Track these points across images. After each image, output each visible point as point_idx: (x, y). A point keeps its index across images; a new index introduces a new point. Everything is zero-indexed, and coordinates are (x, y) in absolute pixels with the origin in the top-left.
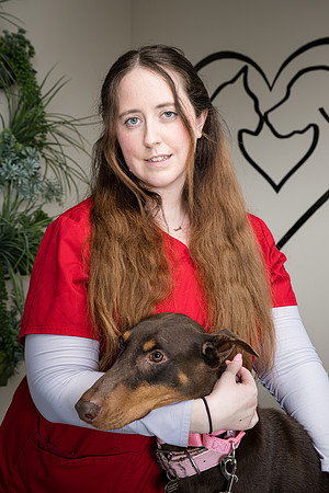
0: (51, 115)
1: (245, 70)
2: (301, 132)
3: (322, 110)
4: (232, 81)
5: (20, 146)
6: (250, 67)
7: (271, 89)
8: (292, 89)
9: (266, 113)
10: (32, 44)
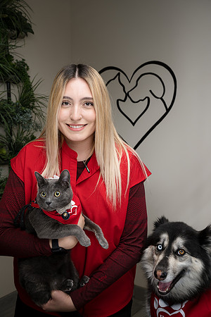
0: (36, 95)
2: (143, 100)
3: (150, 91)
4: (114, 79)
5: (23, 108)
6: (121, 73)
7: (130, 82)
8: (138, 82)
9: (128, 92)
10: (28, 65)
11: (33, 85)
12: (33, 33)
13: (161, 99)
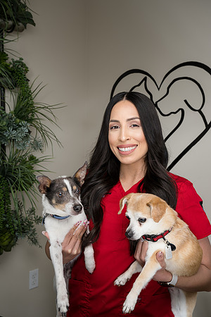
0: (37, 104)
1: (145, 79)
2: (175, 113)
3: (185, 101)
4: (139, 85)
5: (18, 120)
6: (148, 78)
7: (159, 89)
8: (170, 89)
9: (157, 102)
10: (27, 66)
11: (32, 90)
12: (34, 25)
13: (200, 111)
